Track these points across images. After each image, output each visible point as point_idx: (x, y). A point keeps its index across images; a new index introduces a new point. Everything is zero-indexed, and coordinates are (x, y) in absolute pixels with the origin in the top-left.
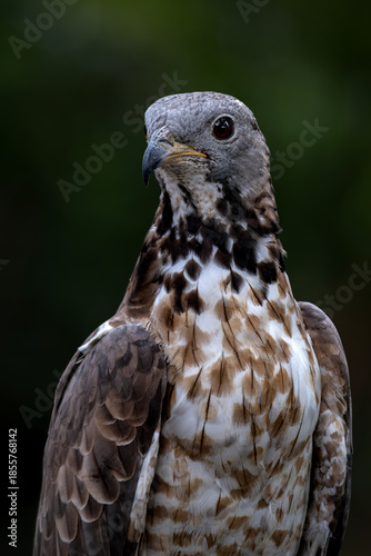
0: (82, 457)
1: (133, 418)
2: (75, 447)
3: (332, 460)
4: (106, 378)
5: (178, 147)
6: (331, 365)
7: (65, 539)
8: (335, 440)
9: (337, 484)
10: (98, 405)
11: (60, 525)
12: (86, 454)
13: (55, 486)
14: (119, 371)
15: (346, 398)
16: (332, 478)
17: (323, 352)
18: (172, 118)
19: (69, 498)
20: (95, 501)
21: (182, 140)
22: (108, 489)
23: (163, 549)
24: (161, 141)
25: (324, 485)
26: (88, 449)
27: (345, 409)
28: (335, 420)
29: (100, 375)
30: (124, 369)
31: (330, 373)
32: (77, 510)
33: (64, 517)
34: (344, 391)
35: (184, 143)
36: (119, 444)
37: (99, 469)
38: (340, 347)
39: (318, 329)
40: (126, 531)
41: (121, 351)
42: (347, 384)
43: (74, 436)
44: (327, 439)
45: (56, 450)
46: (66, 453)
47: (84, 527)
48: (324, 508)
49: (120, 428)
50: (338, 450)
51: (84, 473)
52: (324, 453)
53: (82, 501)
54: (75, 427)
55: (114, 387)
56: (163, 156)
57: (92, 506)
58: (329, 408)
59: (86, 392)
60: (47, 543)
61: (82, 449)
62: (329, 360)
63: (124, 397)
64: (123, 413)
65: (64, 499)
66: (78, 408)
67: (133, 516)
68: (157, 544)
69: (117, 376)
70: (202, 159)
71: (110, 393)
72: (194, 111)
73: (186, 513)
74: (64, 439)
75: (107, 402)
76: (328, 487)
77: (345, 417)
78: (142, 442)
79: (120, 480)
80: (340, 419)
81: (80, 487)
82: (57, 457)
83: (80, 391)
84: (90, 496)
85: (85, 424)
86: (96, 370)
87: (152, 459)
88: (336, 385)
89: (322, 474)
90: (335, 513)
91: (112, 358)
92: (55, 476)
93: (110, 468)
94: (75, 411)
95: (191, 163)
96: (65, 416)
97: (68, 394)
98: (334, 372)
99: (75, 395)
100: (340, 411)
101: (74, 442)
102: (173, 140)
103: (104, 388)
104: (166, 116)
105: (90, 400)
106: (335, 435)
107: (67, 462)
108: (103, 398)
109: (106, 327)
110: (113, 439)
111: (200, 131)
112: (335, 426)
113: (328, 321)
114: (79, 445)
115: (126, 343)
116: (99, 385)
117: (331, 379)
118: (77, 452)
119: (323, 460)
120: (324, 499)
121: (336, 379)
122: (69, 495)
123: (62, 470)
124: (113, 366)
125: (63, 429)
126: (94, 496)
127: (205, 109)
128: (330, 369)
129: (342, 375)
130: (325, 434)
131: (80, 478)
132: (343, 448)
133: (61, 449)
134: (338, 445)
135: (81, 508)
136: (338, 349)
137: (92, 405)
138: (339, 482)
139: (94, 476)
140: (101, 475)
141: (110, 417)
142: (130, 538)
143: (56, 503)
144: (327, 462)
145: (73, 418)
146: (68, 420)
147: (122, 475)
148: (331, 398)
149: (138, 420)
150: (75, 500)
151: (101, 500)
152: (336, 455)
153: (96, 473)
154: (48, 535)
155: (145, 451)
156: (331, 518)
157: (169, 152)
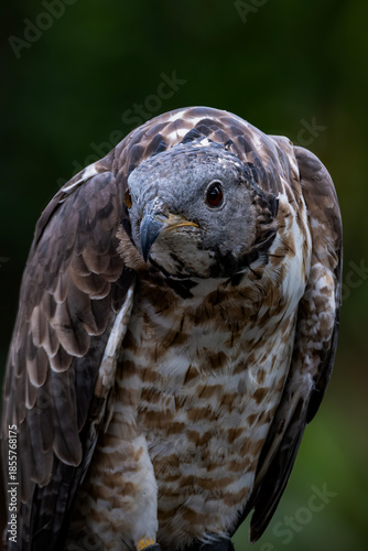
0: (56, 304)
1: (107, 273)
2: (50, 292)
3: (320, 315)
4: (85, 228)
5: (173, 219)
6: (324, 218)
7: (34, 382)
8: (325, 295)
9: (324, 340)
10: (75, 254)
11: (30, 367)
12: (59, 303)
13: (28, 325)
14: (98, 223)
15: (338, 252)
16: (319, 333)
17: (317, 204)
18: (164, 189)
19: (41, 342)
20: (65, 352)
21: (176, 211)
22: (78, 341)
23: (131, 404)
24: (157, 214)
25: (310, 338)
26: (62, 298)
27: (336, 263)
28: (325, 274)
29: (81, 223)
30: (105, 221)
31: (323, 226)
32: (47, 357)
33: (35, 360)
34: (336, 245)
35: (178, 214)
36: (92, 298)
37: (71, 320)
38: (335, 200)
39: (313, 180)
40: (93, 386)
41: (103, 201)
42: (339, 238)
43: (51, 281)
44: (316, 293)
45: (31, 288)
46: (41, 294)
47: (53, 375)
48: (308, 360)
49: (95, 282)
50: (326, 306)
51: (56, 321)
52: (313, 307)
53: (53, 349)
54: (51, 271)
55: (92, 238)
56: (160, 230)
57: (62, 357)
58: (319, 261)
59: (64, 236)
60: (17, 380)
61: (56, 295)
62: (322, 212)
63: (101, 251)
64: (99, 266)
65: (36, 341)
66: (56, 252)
67: (102, 371)
68: (126, 399)
69: (96, 228)
70: (194, 229)
71: (88, 244)
72: (185, 180)
73: (154, 373)
74: (40, 280)
75: (84, 253)
76: (314, 341)
77: (336, 272)
78: (116, 298)
79: (91, 334)
80: (330, 274)
81: (52, 335)
82: (32, 296)
83: (60, 235)
84: (60, 346)
85: (61, 271)
86: (76, 216)
87: (126, 316)
88: (329, 239)
89: (309, 328)
90: (319, 367)
91: (94, 206)
92: (29, 314)
93: (82, 321)
94: (53, 253)
95: (184, 234)
96: (43, 256)
97: (48, 233)
98: (327, 226)
99: (54, 238)
100: (331, 264)
101: (50, 286)
102: (167, 213)
103: (82, 237)
104: (157, 186)
105: (69, 247)
106: (325, 290)
107: (42, 305)
108: (80, 248)
109: (91, 170)
110: (87, 291)
111: (192, 200)
112: (326, 280)
113: (324, 171)
114: (54, 290)
115: (108, 194)
116: (78, 232)
117: (323, 232)
118: (51, 297)
119: (311, 313)
120: (309, 352)
121: (329, 232)
122: (41, 339)
123: (36, 310)
124: (93, 215)
125: (40, 269)
126: (64, 347)
127: (196, 176)
128: (323, 222)
129: (335, 229)
130: (314, 288)
131: (52, 324)
132: (332, 304)
133: (36, 288)
134: (327, 300)
135: (51, 356)
136: (332, 203)
137: (69, 253)
138: (326, 336)
139: (66, 327)
140: (73, 326)
141: (85, 269)
142: (97, 393)
143: (29, 343)
144: (315, 317)
145: (50, 261)
146: (46, 261)
147: (93, 330)
148: (323, 251)
149: (113, 276)
150: (46, 346)
151: (71, 352)
152: (325, 310)
153: (68, 323)
154: (19, 373)
155: (118, 307)
156: (316, 371)
157: (165, 225)
